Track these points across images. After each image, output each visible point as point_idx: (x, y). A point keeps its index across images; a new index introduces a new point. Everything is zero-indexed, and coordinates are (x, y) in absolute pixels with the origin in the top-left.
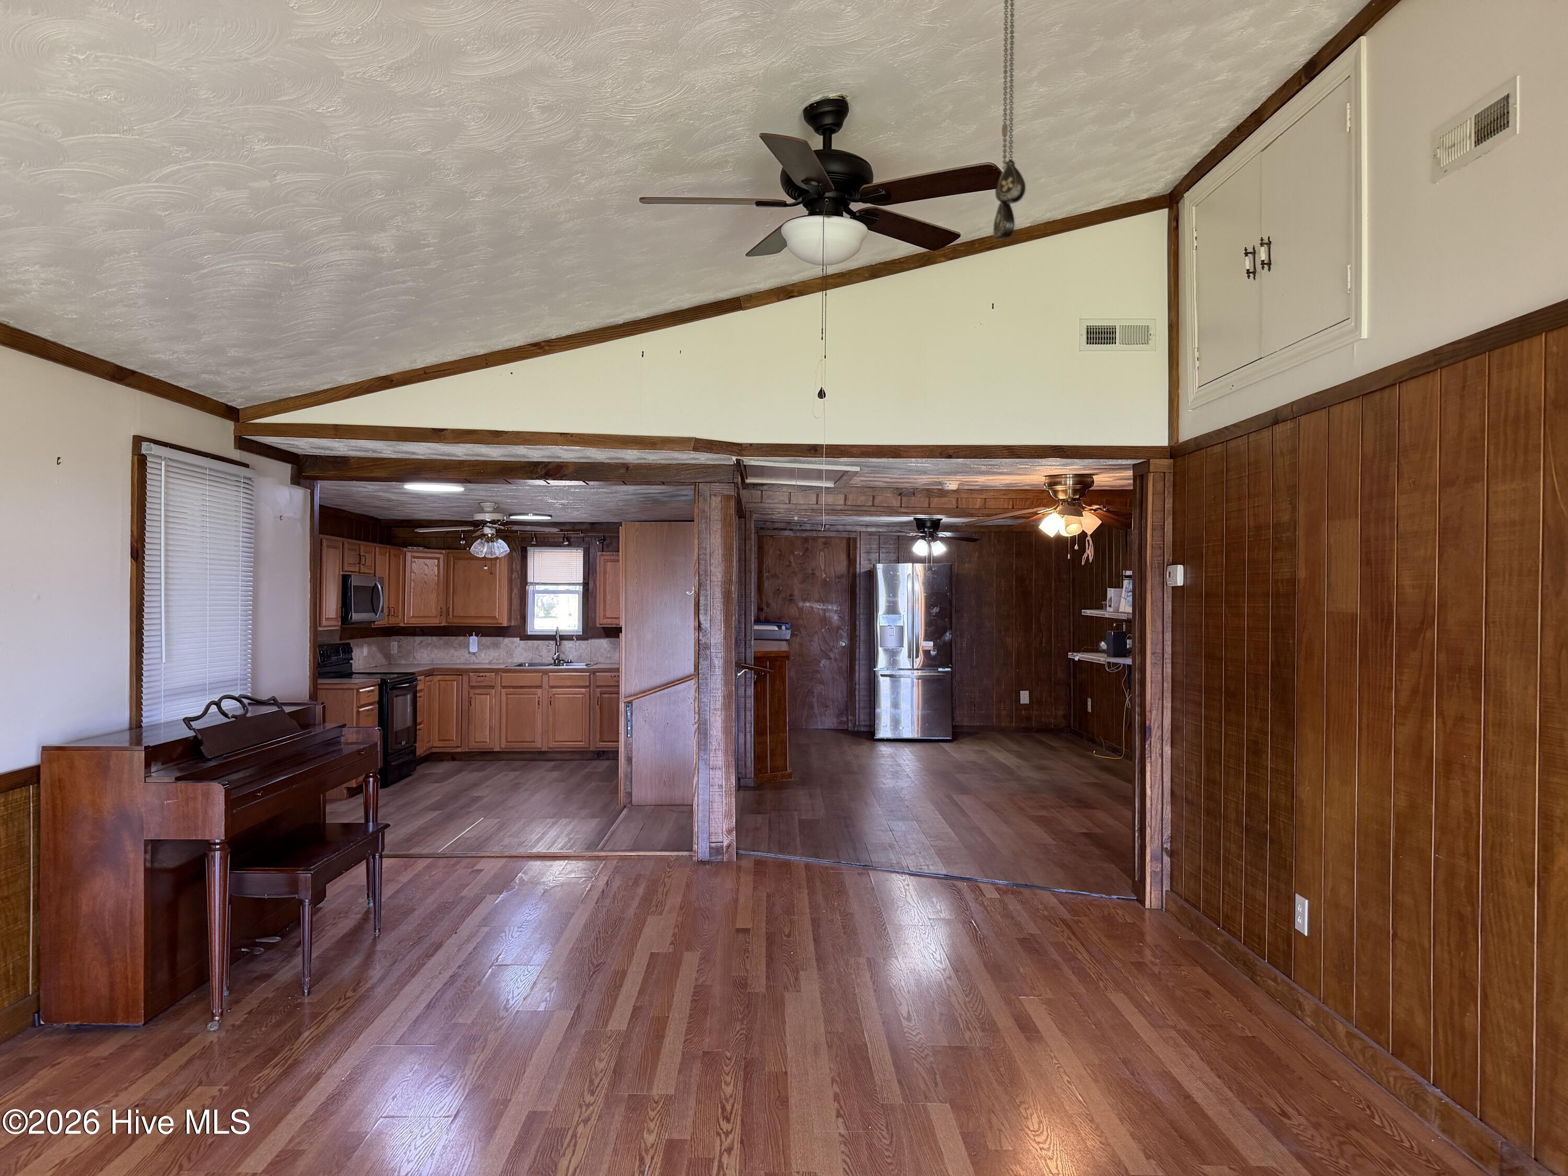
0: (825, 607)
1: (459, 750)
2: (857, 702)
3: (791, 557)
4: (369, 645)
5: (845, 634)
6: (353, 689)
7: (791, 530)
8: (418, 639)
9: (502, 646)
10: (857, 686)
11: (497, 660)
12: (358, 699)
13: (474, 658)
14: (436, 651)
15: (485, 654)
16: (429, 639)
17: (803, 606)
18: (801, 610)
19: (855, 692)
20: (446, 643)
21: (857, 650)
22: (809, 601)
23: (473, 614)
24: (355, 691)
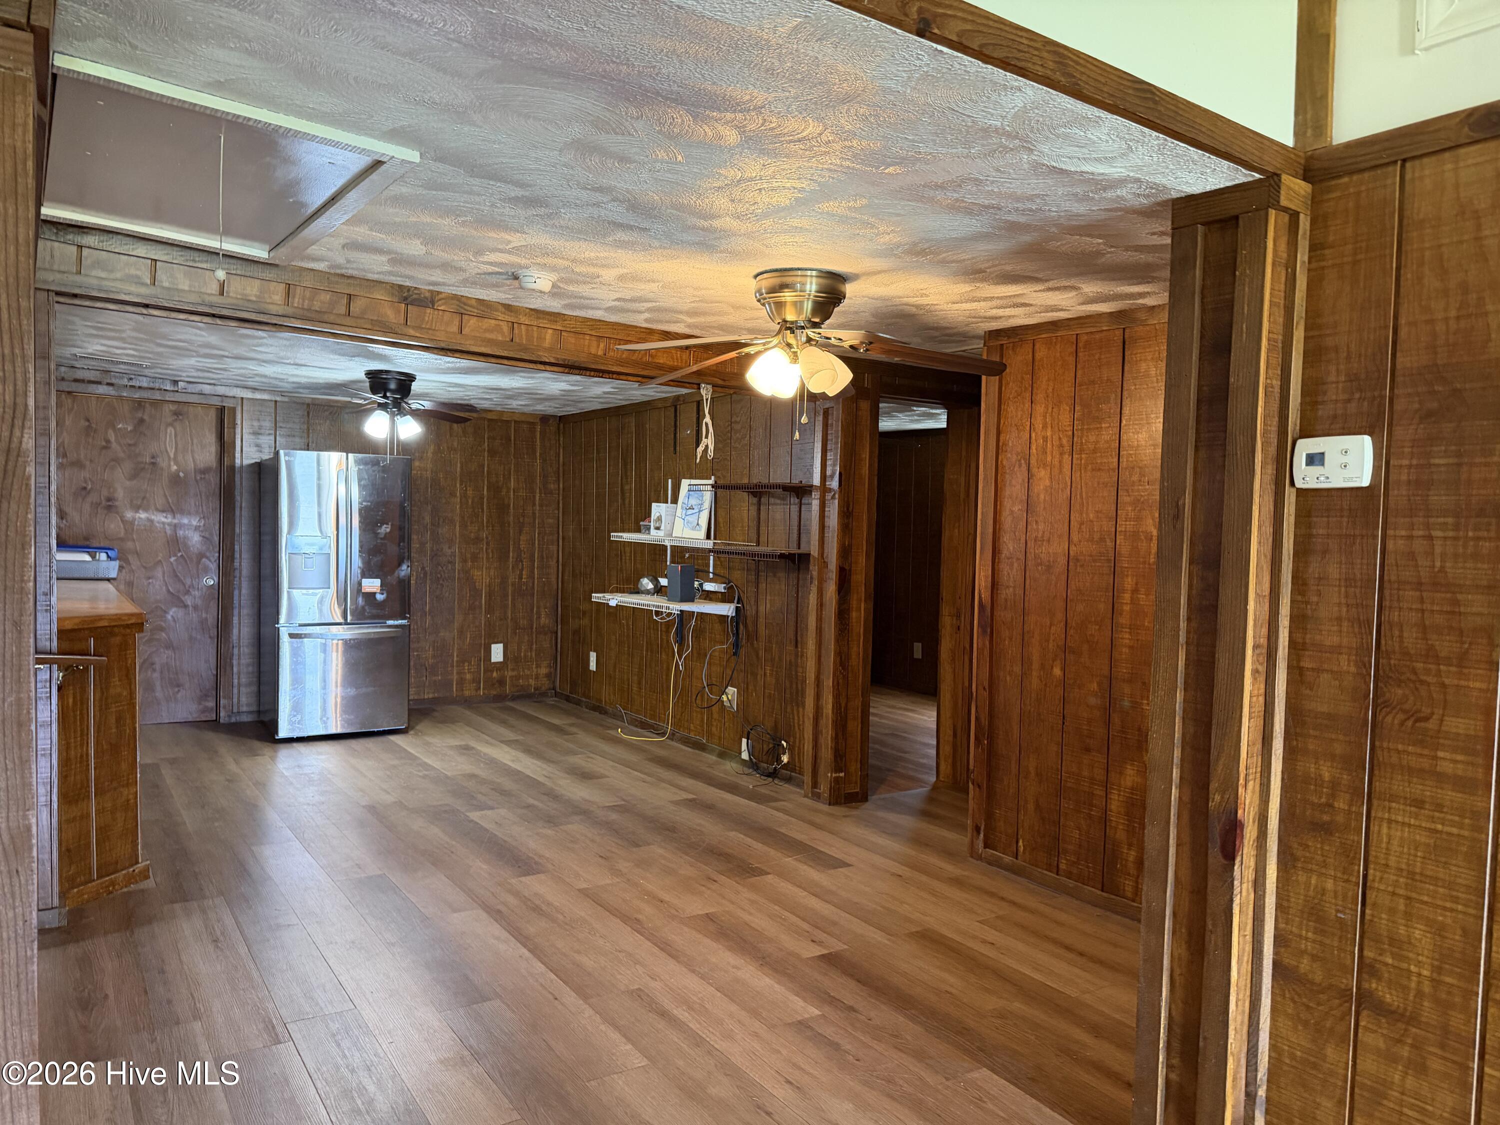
0: (175, 521)
2: (235, 676)
3: (111, 432)
5: (213, 566)
7: (108, 384)
10: (236, 651)
17: (134, 519)
18: (129, 525)
19: (231, 659)
21: (236, 593)
22: (146, 510)
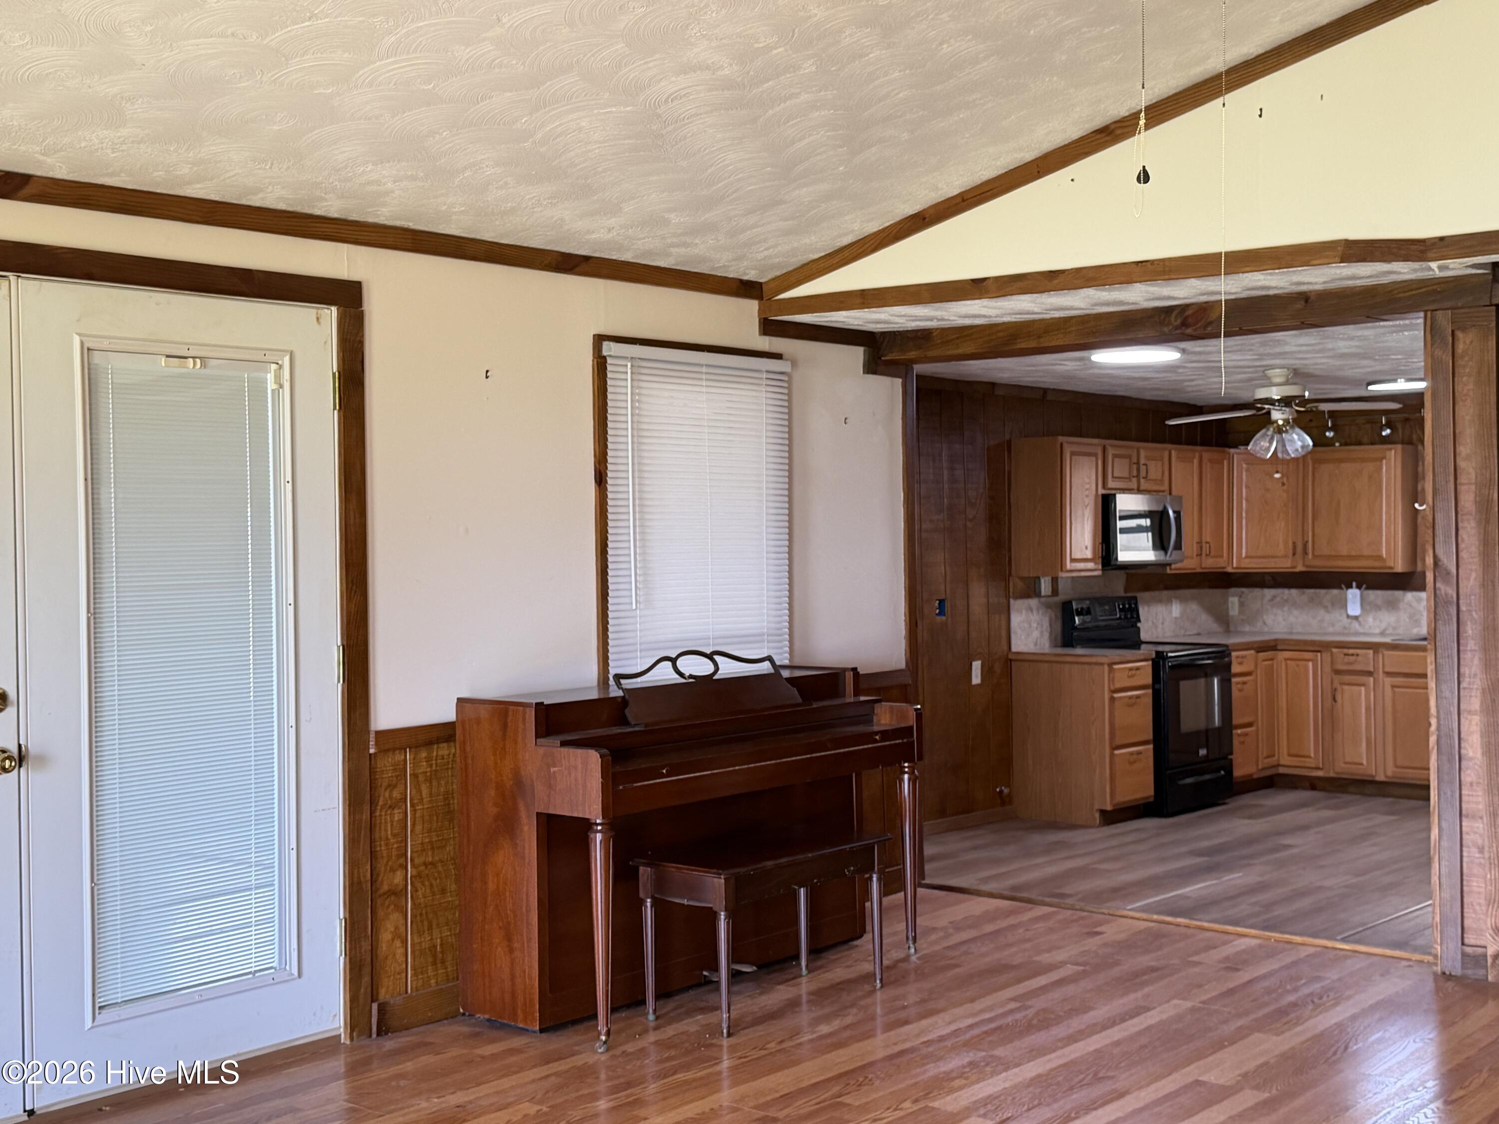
1: (1320, 774)
4: (1183, 600)
6: (1102, 664)
8: (1269, 593)
9: (1402, 605)
11: (1394, 628)
12: (1112, 680)
13: (1355, 625)
14: (1296, 612)
15: (1375, 619)
16: (1286, 593)
20: (1311, 600)
23: (1345, 553)
24: (1106, 667)
